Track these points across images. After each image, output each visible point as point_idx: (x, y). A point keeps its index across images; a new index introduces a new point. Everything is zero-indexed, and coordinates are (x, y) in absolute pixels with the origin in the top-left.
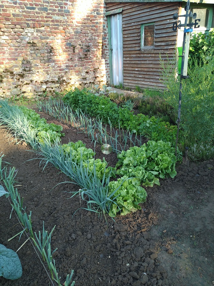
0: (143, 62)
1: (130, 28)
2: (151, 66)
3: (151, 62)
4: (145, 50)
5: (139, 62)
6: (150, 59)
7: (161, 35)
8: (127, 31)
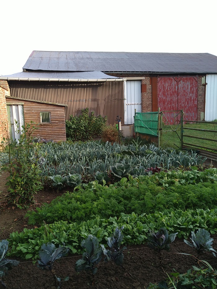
0: (43, 130)
1: (31, 113)
2: (50, 132)
3: (49, 130)
4: (44, 124)
5: (39, 131)
6: (49, 128)
7: (55, 118)
8: (28, 115)
